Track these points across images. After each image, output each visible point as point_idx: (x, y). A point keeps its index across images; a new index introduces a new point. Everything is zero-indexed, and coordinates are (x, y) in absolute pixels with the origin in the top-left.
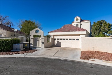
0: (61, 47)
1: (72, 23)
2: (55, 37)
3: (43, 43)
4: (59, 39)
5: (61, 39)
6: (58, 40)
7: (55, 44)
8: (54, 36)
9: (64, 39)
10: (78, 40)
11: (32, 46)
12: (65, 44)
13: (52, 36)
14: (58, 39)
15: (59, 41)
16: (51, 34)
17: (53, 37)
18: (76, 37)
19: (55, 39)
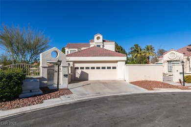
0: (88, 80)
1: (90, 43)
2: (76, 65)
3: (65, 76)
4: (85, 68)
5: (87, 68)
6: (82, 70)
7: (78, 76)
8: (75, 62)
9: (93, 68)
10: (114, 68)
11: (46, 82)
12: (94, 76)
13: (71, 63)
14: (82, 68)
15: (85, 70)
16: (69, 60)
17: (74, 65)
18: (111, 65)
19: (78, 68)
